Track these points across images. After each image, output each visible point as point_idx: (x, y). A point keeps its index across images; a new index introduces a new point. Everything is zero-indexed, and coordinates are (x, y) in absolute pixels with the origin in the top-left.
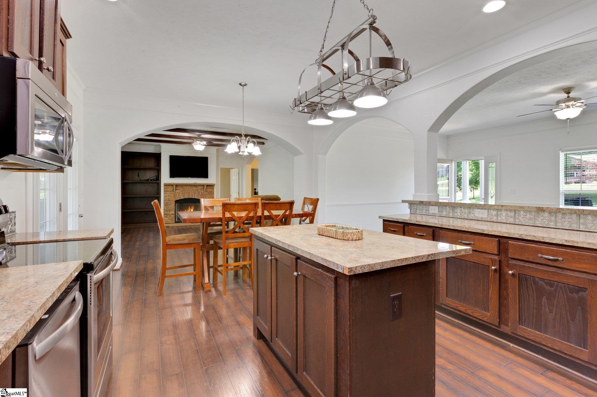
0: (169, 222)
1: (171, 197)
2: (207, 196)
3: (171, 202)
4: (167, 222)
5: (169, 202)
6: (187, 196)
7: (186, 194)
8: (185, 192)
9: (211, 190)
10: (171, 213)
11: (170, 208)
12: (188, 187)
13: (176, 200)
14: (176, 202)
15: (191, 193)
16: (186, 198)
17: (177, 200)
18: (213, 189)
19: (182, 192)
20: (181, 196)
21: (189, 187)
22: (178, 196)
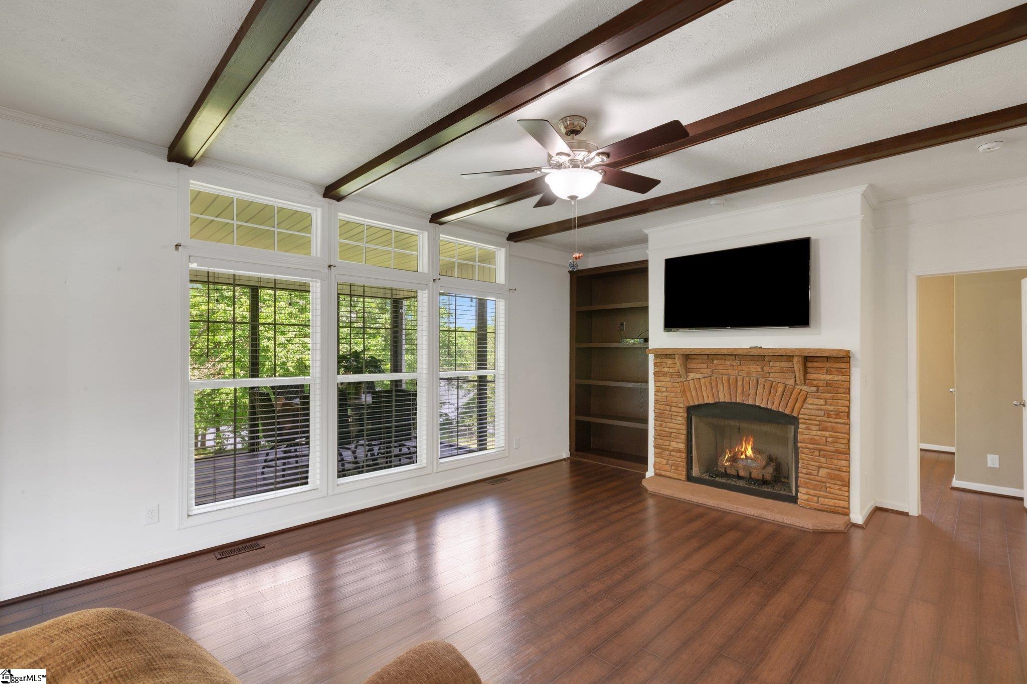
0: (668, 474)
1: (672, 394)
2: (809, 400)
3: (673, 409)
4: (663, 473)
5: (668, 408)
6: (727, 396)
7: (721, 387)
8: (719, 381)
9: (828, 377)
10: (674, 444)
11: (671, 430)
12: (728, 363)
13: (687, 405)
14: (692, 411)
15: (740, 383)
16: (722, 400)
17: (692, 404)
18: (846, 372)
19: (707, 380)
20: (705, 394)
21: (734, 363)
22: (694, 393)
